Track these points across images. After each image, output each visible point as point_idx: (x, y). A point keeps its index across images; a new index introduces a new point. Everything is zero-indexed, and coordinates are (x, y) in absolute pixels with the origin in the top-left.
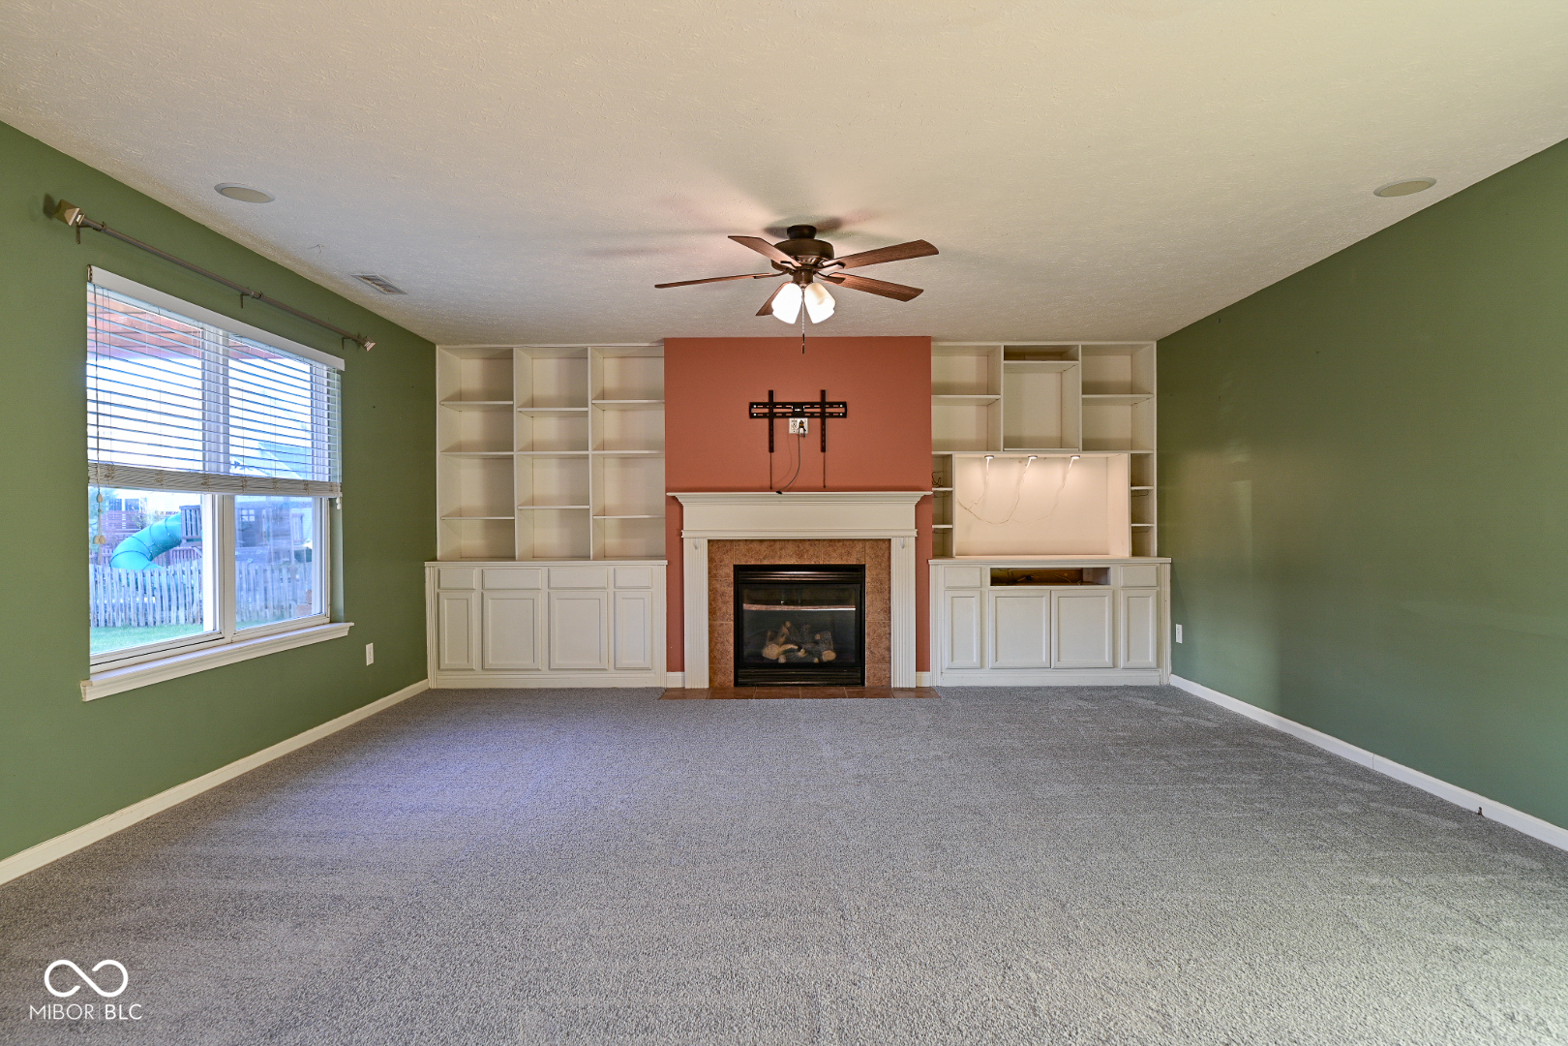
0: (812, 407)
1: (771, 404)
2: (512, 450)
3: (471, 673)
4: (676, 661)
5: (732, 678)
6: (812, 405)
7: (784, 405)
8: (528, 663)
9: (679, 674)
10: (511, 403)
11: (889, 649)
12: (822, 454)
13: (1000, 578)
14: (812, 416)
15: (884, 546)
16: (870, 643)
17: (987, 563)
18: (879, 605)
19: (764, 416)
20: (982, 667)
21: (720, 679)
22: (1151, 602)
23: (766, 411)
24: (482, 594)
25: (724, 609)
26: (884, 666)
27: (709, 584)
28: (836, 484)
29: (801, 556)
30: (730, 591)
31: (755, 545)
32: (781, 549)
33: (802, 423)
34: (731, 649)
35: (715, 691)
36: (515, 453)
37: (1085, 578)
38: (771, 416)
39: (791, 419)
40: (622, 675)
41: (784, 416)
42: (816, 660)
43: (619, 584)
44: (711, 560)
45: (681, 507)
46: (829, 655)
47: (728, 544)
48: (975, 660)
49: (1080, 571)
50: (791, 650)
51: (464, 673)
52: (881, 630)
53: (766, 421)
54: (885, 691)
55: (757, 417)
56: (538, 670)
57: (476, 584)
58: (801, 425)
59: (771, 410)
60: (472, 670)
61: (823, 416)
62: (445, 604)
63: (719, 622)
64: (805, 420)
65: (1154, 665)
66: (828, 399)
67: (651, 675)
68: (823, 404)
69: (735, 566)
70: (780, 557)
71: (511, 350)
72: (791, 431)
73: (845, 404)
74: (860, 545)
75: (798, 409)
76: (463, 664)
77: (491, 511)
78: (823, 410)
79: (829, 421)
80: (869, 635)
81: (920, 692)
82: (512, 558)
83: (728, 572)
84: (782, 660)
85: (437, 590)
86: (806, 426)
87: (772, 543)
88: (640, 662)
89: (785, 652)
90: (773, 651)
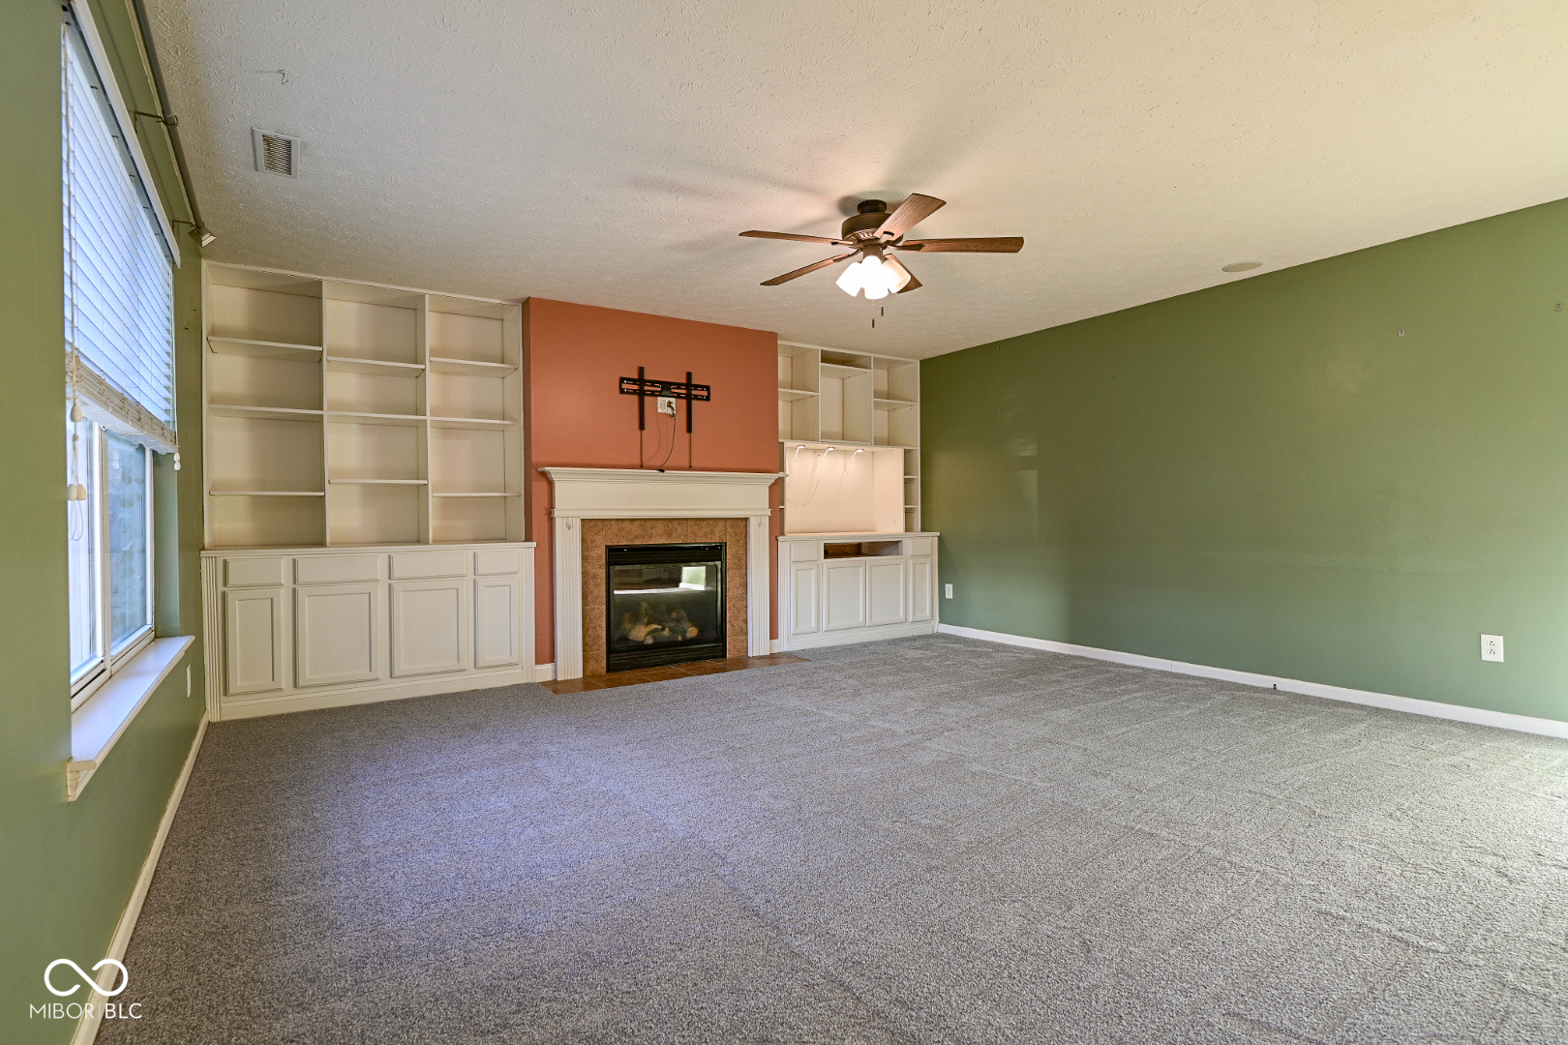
0: (679, 388)
1: (641, 381)
2: (321, 409)
3: (278, 693)
4: (546, 651)
5: (604, 664)
6: (679, 385)
7: (653, 383)
8: (363, 672)
9: (549, 666)
10: (321, 349)
11: (746, 621)
12: (688, 435)
13: (832, 551)
14: (678, 396)
15: (742, 524)
16: (730, 617)
17: (821, 539)
18: (738, 580)
19: (634, 392)
20: (818, 631)
21: (592, 666)
22: (928, 566)
23: (635, 387)
24: (294, 590)
25: (596, 593)
26: (742, 638)
27: (583, 567)
28: (700, 465)
29: (669, 535)
30: (602, 573)
31: (626, 525)
32: (651, 528)
33: (670, 403)
34: (604, 634)
35: (589, 682)
36: (325, 413)
37: (864, 551)
38: (641, 394)
39: (659, 398)
40: (484, 675)
41: (653, 394)
42: (680, 638)
43: (480, 571)
44: (583, 541)
45: (551, 484)
46: (692, 632)
47: (599, 524)
48: (813, 625)
49: (859, 545)
50: (655, 630)
51: (264, 695)
52: (739, 604)
53: (635, 398)
54: (743, 662)
55: (628, 393)
56: (377, 679)
57: (285, 577)
58: (669, 404)
59: (641, 387)
60: (280, 689)
61: (689, 398)
62: (235, 607)
63: (589, 608)
64: (673, 400)
65: (930, 618)
66: (694, 382)
67: (518, 671)
68: (689, 385)
69: (606, 546)
70: (651, 537)
71: (320, 283)
72: (660, 411)
73: (708, 388)
74: (721, 524)
75: (666, 388)
76: (266, 682)
77: (262, 484)
78: (690, 391)
79: (695, 403)
80: (730, 609)
81: (773, 659)
82: (322, 544)
83: (600, 553)
84: (649, 641)
85: (221, 589)
86: (673, 405)
87: (643, 522)
88: (505, 658)
89: (649, 633)
90: (641, 633)
